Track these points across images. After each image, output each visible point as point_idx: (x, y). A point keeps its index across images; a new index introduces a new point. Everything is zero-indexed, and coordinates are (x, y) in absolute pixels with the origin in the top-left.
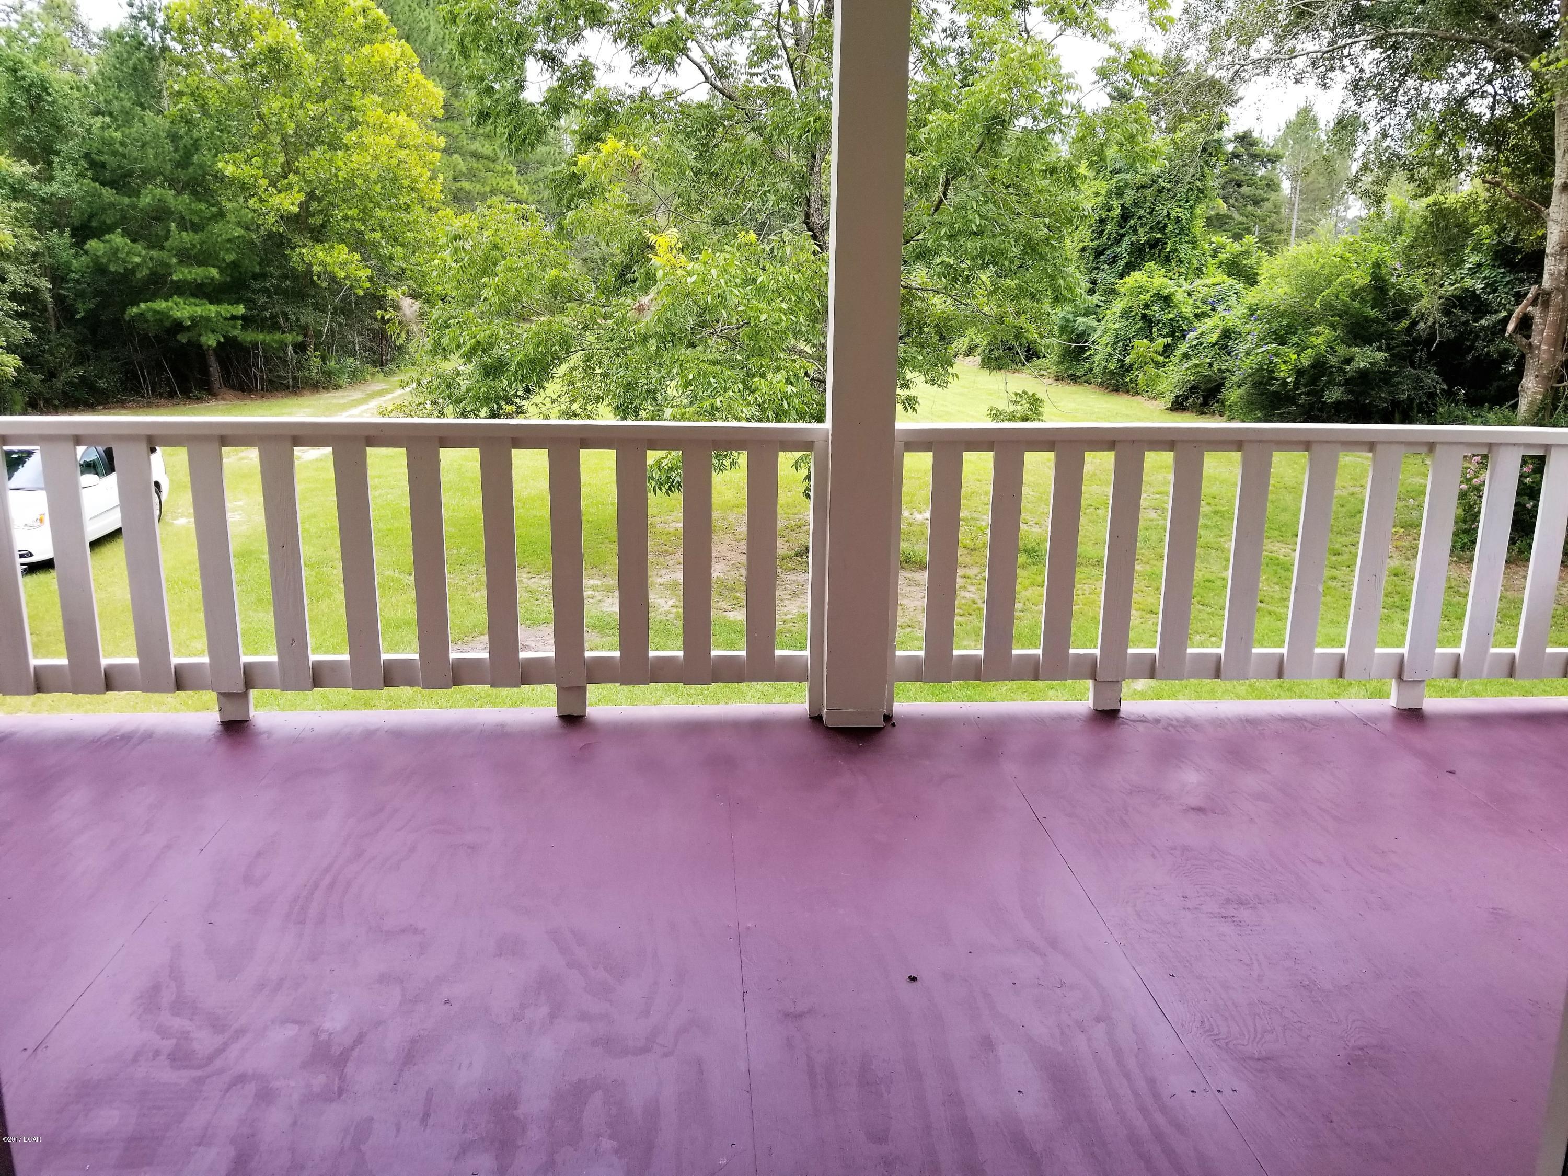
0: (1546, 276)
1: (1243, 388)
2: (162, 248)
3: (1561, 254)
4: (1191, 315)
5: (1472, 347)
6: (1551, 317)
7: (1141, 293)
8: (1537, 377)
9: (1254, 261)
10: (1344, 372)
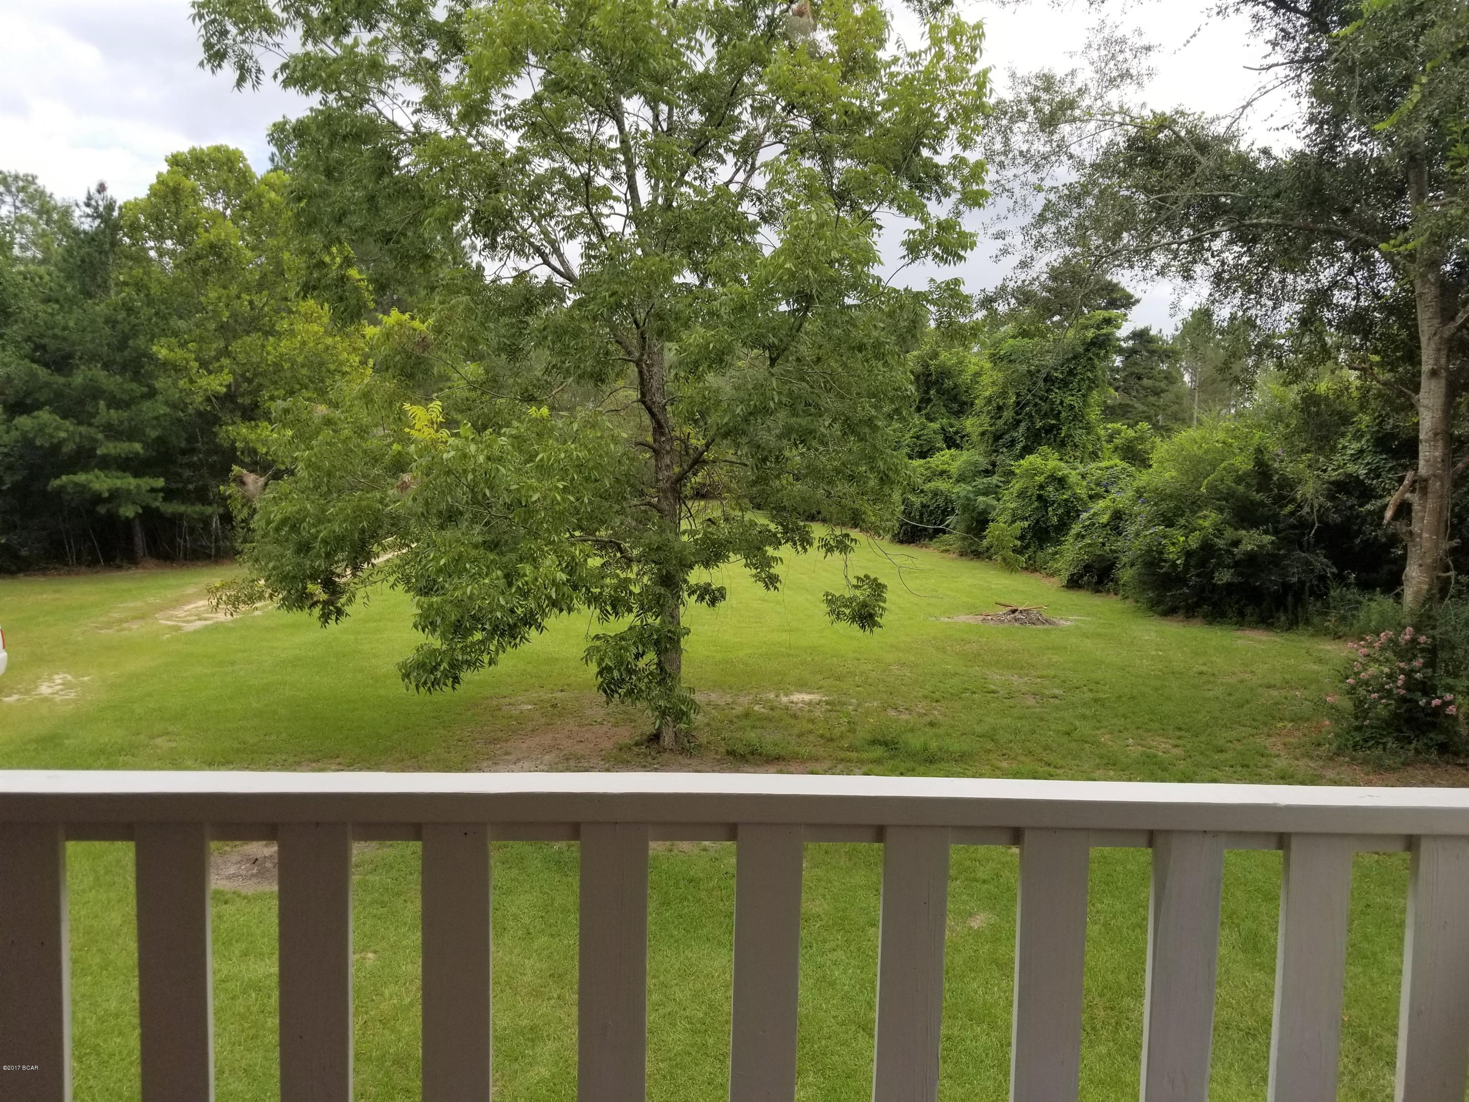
0: (1422, 463)
1: (1134, 568)
2: (90, 425)
3: (1435, 440)
4: (1085, 496)
5: (1359, 532)
6: (1430, 504)
7: (1035, 475)
8: (1420, 566)
9: (1149, 446)
10: (1233, 555)
